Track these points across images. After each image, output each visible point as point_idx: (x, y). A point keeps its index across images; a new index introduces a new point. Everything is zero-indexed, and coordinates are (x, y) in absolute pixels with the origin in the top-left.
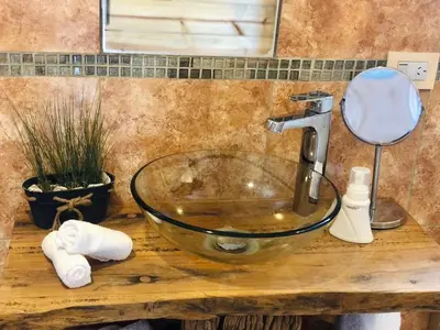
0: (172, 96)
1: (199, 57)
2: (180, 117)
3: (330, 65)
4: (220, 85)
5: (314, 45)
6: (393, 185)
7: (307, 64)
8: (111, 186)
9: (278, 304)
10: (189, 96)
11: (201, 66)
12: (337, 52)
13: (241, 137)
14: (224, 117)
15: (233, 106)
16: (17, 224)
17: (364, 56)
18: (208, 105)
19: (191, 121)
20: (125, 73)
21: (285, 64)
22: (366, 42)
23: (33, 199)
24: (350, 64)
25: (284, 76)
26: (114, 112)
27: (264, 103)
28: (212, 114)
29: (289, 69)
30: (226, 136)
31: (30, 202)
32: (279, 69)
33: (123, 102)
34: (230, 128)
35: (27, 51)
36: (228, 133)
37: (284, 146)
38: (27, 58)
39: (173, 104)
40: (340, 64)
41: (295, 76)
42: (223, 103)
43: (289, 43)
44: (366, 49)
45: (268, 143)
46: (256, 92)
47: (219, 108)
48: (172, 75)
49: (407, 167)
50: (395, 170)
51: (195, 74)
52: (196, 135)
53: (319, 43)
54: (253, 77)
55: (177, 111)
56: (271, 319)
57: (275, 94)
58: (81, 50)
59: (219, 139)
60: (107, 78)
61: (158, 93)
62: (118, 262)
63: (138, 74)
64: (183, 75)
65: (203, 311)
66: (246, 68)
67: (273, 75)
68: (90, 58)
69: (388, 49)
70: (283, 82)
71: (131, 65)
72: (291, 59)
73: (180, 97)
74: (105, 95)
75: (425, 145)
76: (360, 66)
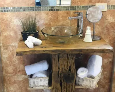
0: (50, 14)
1: (55, 6)
2: (52, 19)
3: (83, 7)
4: (60, 12)
5: (79, 3)
6: (100, 33)
7: (78, 7)
8: (38, 32)
9: (70, 51)
10: (53, 15)
11: (55, 8)
12: (84, 4)
13: (65, 23)
14: (61, 19)
15: (63, 16)
16: (20, 41)
17: (90, 4)
18: (58, 16)
19: (54, 20)
20: (40, 10)
21: (73, 7)
22: (90, 2)
23: (23, 35)
24: (87, 6)
25: (73, 10)
26: (38, 18)
27: (69, 15)
28: (58, 18)
29: (74, 8)
30: (62, 23)
31: (22, 36)
32: (72, 8)
33: (40, 16)
34: (62, 21)
35: (21, 6)
36: (62, 22)
37: (74, 25)
38: (21, 8)
39: (50, 16)
40: (85, 6)
41: (75, 9)
42: (61, 16)
43: (74, 3)
44: (91, 3)
45: (71, 24)
46: (67, 13)
47: (60, 17)
48: (50, 10)
49: (103, 29)
50: (100, 30)
51: (54, 10)
52: (55, 23)
53: (80, 2)
54: (66, 10)
55: (51, 18)
56: (69, 54)
57: (71, 13)
58: (32, 6)
59: (60, 23)
60: (37, 11)
61: (47, 14)
62: (39, 45)
63: (43, 10)
64: (52, 10)
65: (55, 52)
66: (65, 8)
67: (71, 9)
68: (33, 8)
69: (95, 3)
70: (73, 11)
71: (41, 9)
72: (74, 6)
73: (51, 15)
74: (36, 15)
75: (106, 24)
76: (90, 7)
